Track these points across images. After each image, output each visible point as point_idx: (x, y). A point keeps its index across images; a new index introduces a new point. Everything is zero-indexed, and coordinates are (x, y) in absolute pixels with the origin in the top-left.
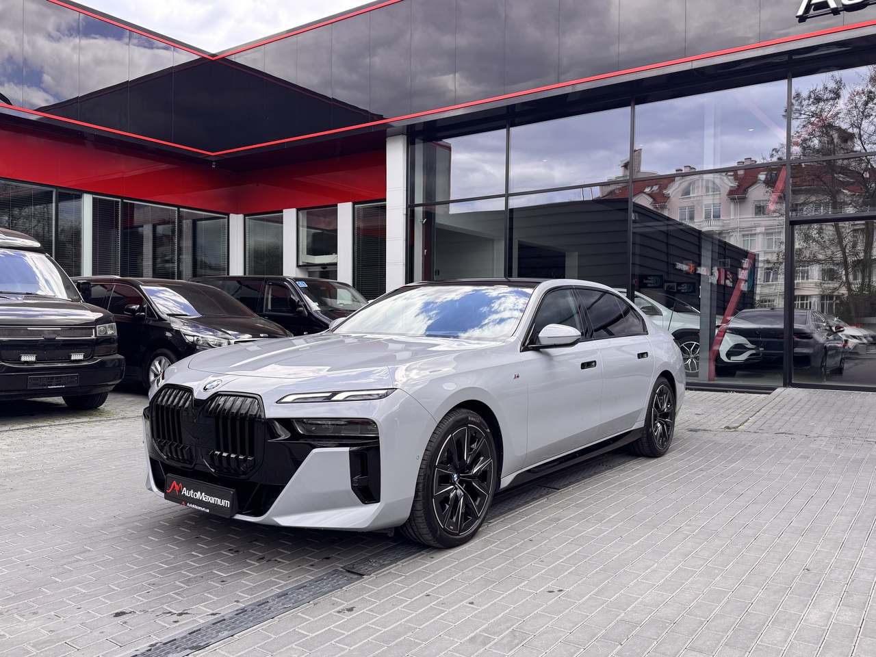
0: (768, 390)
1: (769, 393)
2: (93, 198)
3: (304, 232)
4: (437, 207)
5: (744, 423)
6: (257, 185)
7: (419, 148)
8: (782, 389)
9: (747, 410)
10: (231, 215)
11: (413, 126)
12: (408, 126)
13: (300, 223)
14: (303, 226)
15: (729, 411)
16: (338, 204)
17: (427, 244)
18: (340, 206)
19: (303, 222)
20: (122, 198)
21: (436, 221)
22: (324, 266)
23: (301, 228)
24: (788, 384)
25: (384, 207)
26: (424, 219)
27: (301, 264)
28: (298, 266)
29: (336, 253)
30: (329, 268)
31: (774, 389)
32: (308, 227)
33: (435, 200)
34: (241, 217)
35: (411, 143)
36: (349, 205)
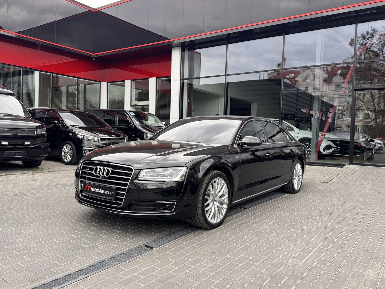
0: (342, 166)
1: (343, 167)
2: (39, 73)
3: (134, 91)
4: (194, 80)
5: (332, 180)
6: (114, 69)
7: (187, 53)
8: (349, 165)
9: (333, 174)
10: (101, 82)
11: (184, 42)
12: (181, 42)
13: (132, 87)
14: (133, 88)
15: (325, 175)
16: (150, 78)
17: (189, 97)
18: (150, 79)
19: (134, 86)
20: (53, 73)
21: (194, 87)
22: (143, 106)
23: (132, 89)
24: (351, 163)
25: (170, 80)
26: (188, 86)
27: (132, 105)
28: (131, 106)
29: (148, 100)
30: (145, 107)
31: (344, 165)
32: (136, 89)
33: (193, 77)
34: (106, 83)
35: (183, 50)
36: (155, 78)
